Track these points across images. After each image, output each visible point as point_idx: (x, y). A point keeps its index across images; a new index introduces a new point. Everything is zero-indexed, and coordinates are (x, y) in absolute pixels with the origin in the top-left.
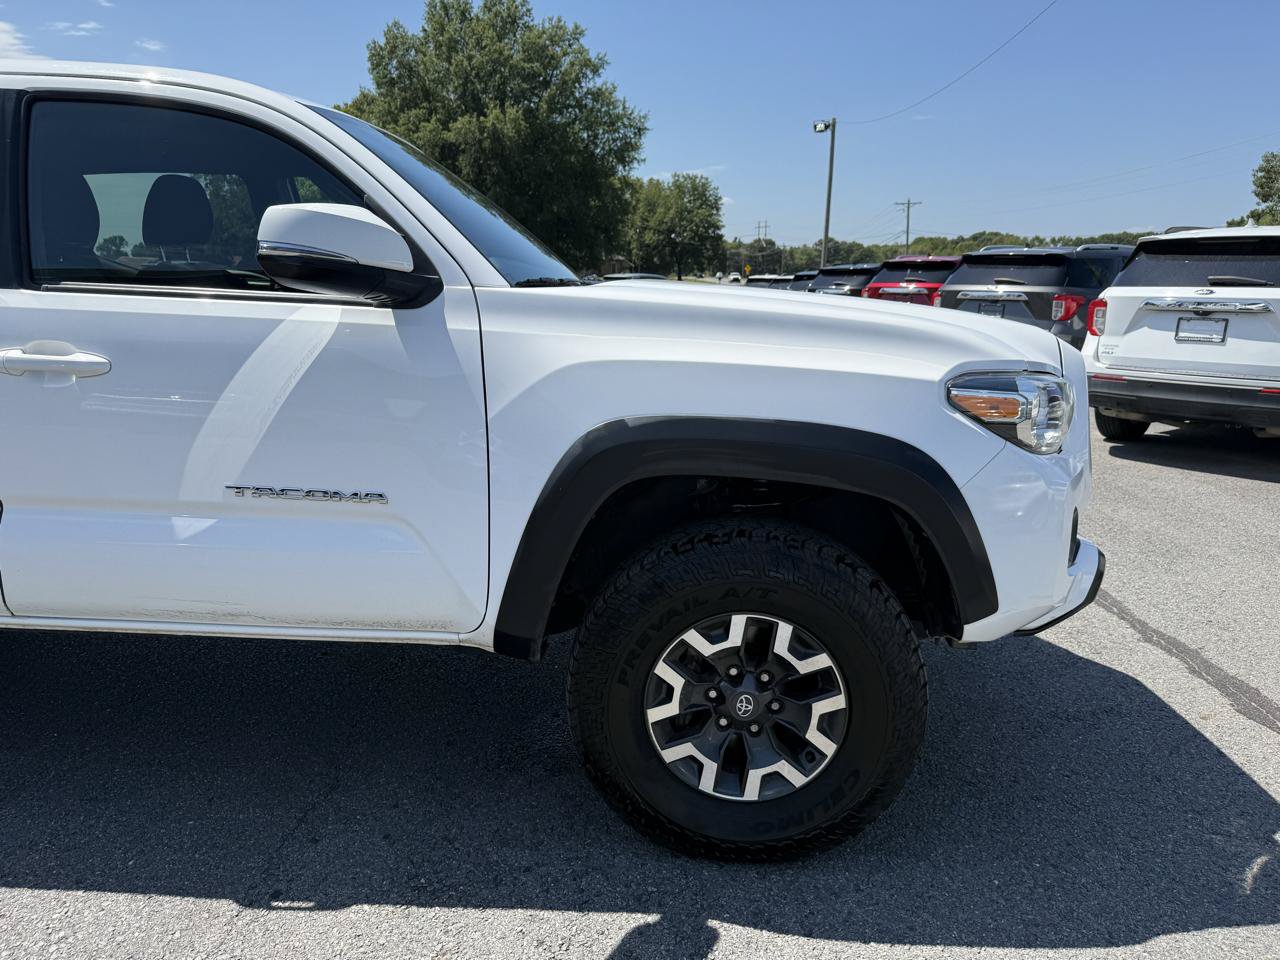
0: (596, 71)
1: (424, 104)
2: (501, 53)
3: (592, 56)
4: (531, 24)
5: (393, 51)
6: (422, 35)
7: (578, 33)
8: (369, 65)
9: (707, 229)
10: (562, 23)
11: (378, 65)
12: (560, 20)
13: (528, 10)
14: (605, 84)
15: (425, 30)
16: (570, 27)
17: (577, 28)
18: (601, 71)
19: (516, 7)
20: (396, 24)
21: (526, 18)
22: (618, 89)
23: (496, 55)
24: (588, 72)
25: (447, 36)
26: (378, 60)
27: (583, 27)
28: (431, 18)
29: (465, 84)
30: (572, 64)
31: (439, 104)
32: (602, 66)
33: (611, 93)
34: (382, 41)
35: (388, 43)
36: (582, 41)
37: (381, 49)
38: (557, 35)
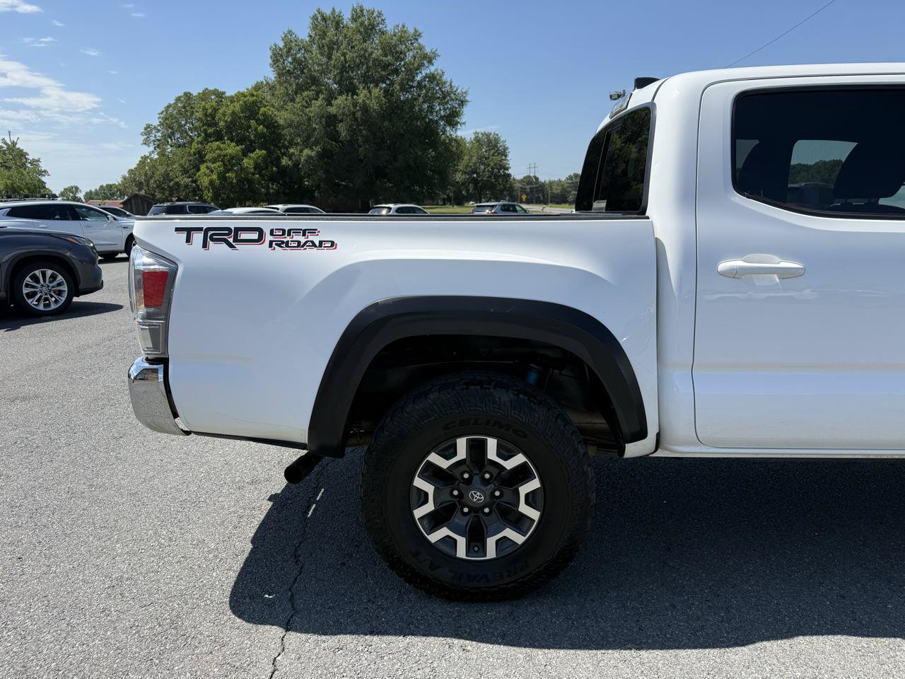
0: (430, 62)
1: (313, 88)
2: (366, 51)
3: (428, 50)
4: (385, 29)
5: (289, 51)
6: (308, 39)
7: (417, 35)
8: (270, 61)
9: (499, 170)
10: (405, 29)
11: (278, 61)
12: (404, 27)
13: (383, 20)
14: (436, 70)
15: (311, 36)
16: (411, 31)
17: (416, 31)
18: (433, 61)
19: (375, 18)
20: (290, 32)
21: (381, 26)
22: (445, 74)
23: (362, 52)
24: (425, 62)
25: (327, 39)
26: (277, 57)
27: (420, 31)
28: (315, 27)
29: (341, 73)
30: (414, 57)
31: (323, 87)
32: (435, 58)
33: (441, 77)
34: (281, 45)
35: (285, 46)
36: (420, 40)
37: (281, 49)
38: (403, 37)
